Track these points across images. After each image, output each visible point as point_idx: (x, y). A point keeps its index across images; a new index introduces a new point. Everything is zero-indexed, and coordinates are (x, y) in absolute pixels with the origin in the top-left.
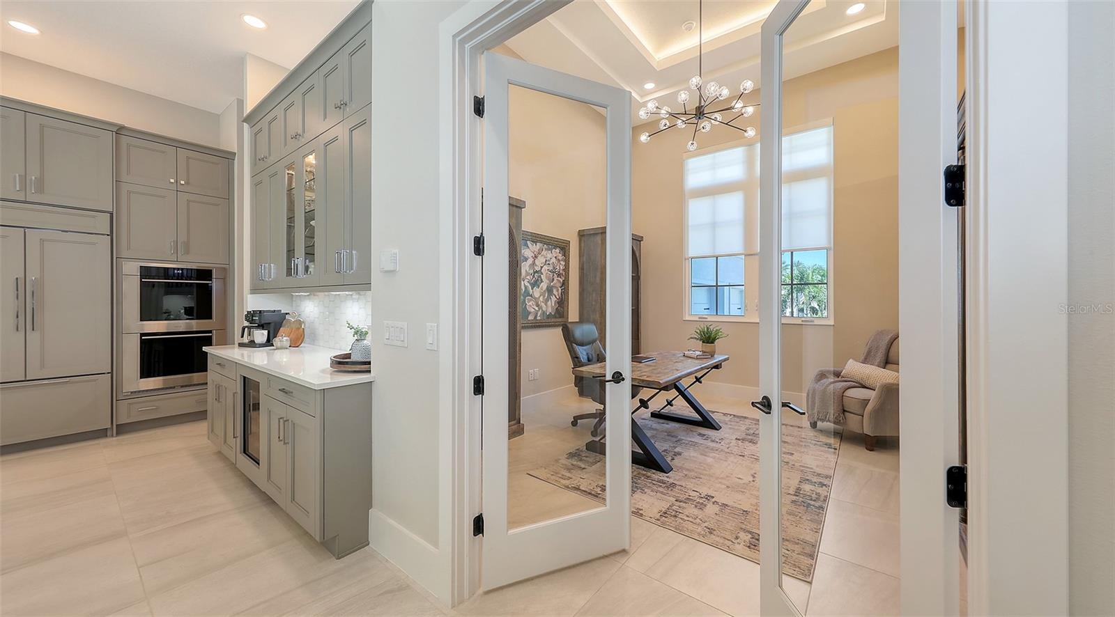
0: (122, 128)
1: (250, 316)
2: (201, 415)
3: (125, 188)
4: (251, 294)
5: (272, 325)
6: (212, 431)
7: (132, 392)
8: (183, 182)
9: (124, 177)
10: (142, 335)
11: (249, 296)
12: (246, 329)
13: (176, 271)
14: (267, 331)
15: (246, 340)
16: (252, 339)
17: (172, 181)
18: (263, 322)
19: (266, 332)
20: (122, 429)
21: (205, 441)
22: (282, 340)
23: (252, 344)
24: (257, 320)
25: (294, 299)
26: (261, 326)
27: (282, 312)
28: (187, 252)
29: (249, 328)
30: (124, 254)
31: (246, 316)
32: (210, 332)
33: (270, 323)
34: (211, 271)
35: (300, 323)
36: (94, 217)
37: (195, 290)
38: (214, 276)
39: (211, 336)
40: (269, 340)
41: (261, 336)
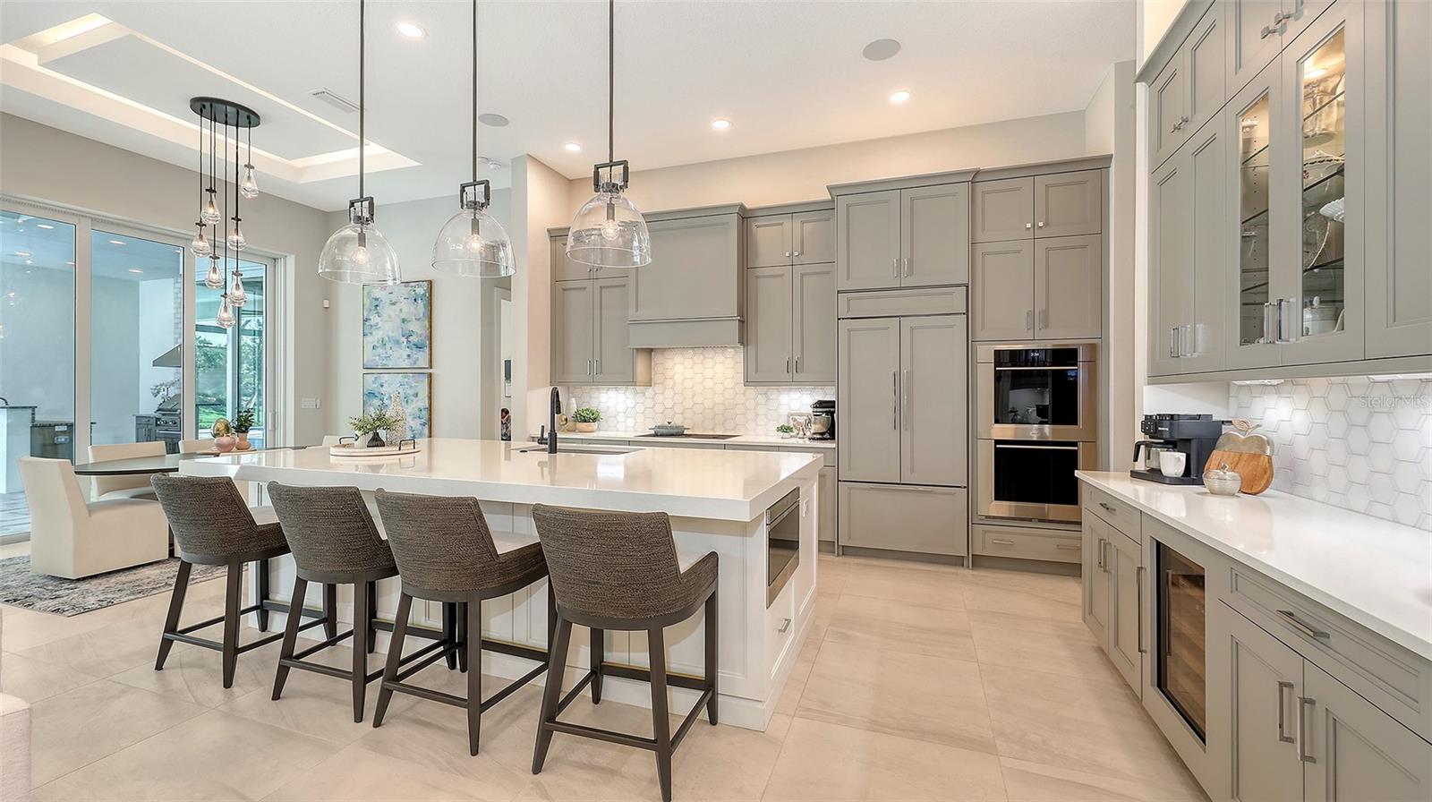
0: (977, 173)
1: (1153, 425)
2: (1072, 570)
3: (980, 249)
4: (1149, 384)
5: (1194, 445)
6: (1091, 612)
7: (986, 517)
8: (1041, 224)
9: (980, 237)
10: (997, 442)
11: (1146, 388)
12: (1142, 447)
13: (1032, 354)
14: (1185, 454)
15: (1141, 466)
16: (1154, 465)
17: (1029, 225)
18: (1177, 436)
19: (1182, 456)
20: (979, 562)
21: (1075, 617)
22: (1219, 473)
23: (1155, 475)
24: (1162, 432)
25: (1232, 393)
26: (1172, 444)
27: (1214, 419)
28: (1046, 325)
29: (1148, 445)
30: (980, 335)
31: (1144, 424)
32: (1075, 444)
33: (1190, 440)
34: (1076, 350)
35: (1262, 443)
36: (951, 294)
37: (1050, 381)
38: (1080, 358)
39: (1076, 451)
40: (1187, 472)
41: (1173, 462)
